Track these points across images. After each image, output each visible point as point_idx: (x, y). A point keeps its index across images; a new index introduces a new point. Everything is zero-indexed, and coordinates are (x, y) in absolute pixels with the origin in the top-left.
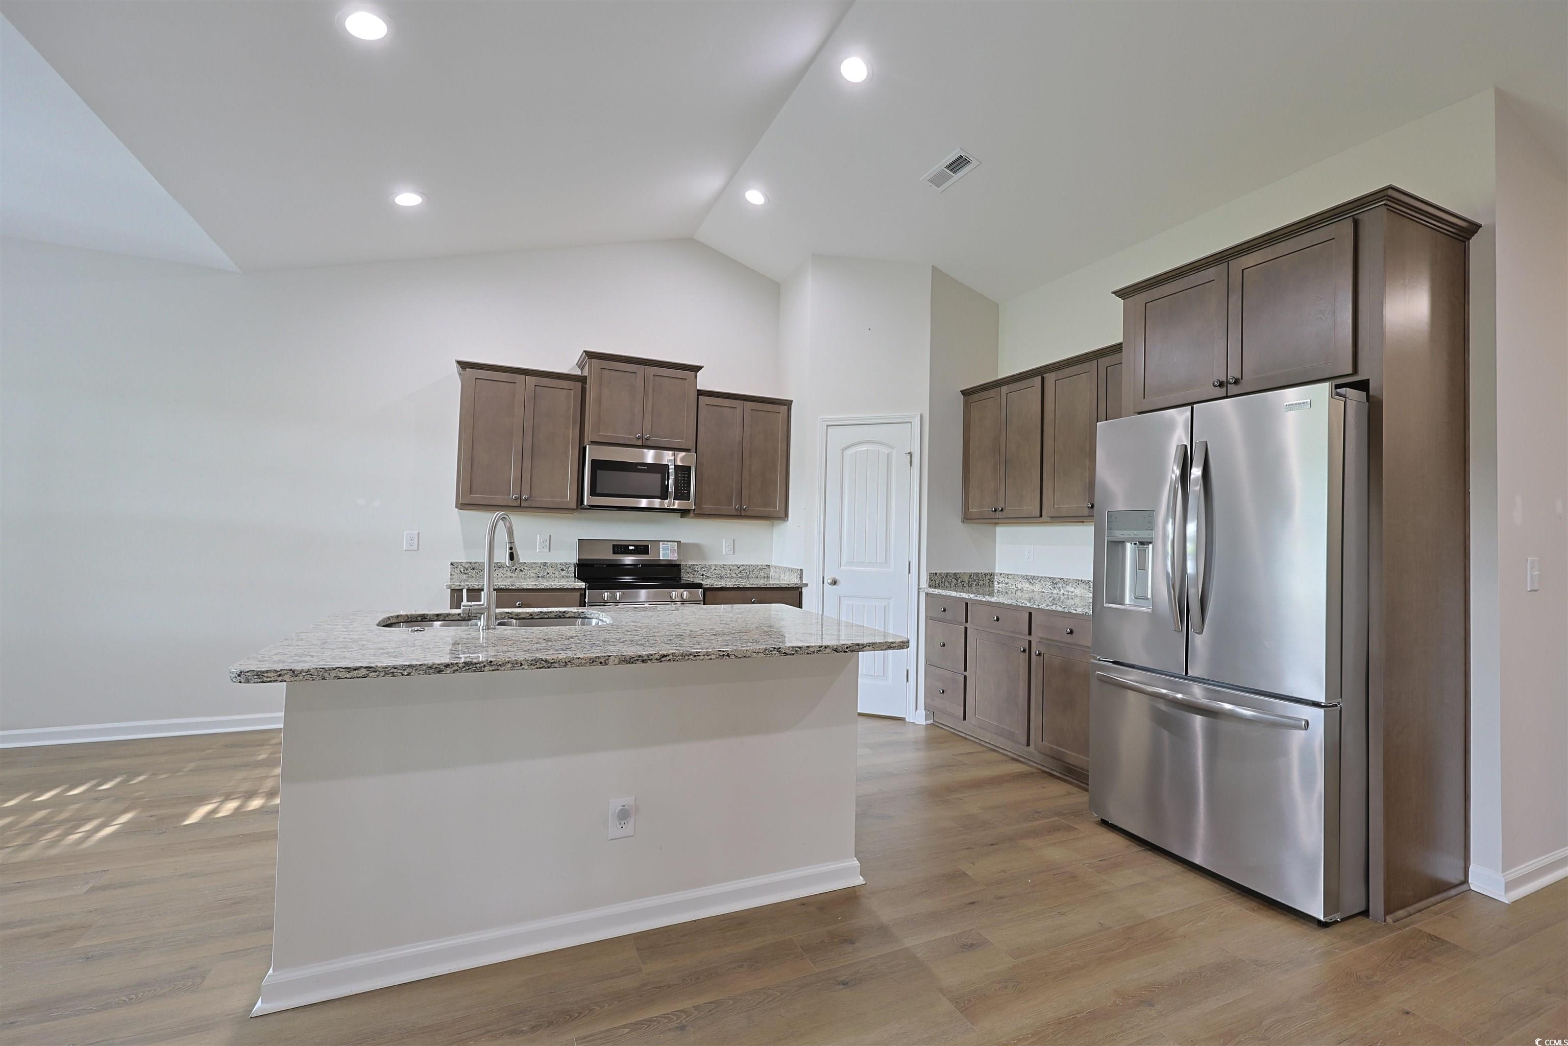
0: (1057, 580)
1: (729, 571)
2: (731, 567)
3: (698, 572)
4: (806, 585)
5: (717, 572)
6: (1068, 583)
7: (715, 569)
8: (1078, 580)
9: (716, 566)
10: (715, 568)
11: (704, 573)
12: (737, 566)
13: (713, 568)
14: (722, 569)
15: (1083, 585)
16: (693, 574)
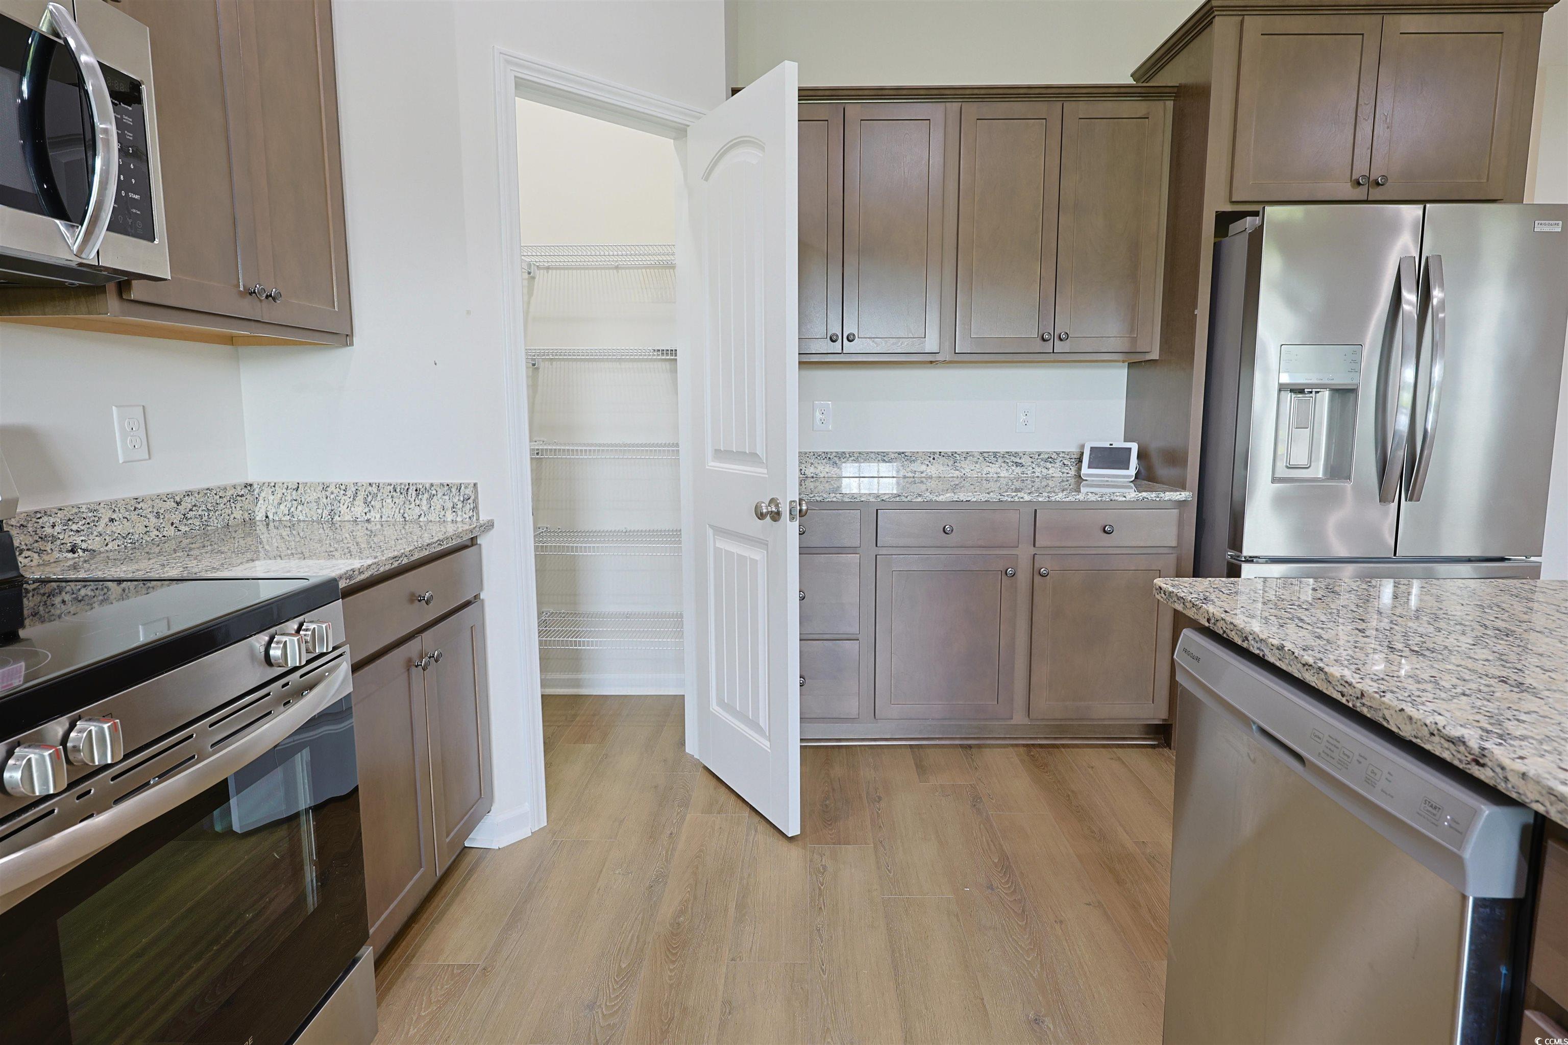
0: (893, 456)
1: (153, 520)
2: (159, 504)
3: (54, 539)
4: (490, 525)
5: (117, 528)
6: (914, 458)
7: (112, 520)
8: (934, 453)
9: (113, 506)
10: (110, 514)
11: (78, 540)
12: (170, 496)
13: (106, 515)
14: (134, 516)
15: (941, 460)
16: (40, 552)
